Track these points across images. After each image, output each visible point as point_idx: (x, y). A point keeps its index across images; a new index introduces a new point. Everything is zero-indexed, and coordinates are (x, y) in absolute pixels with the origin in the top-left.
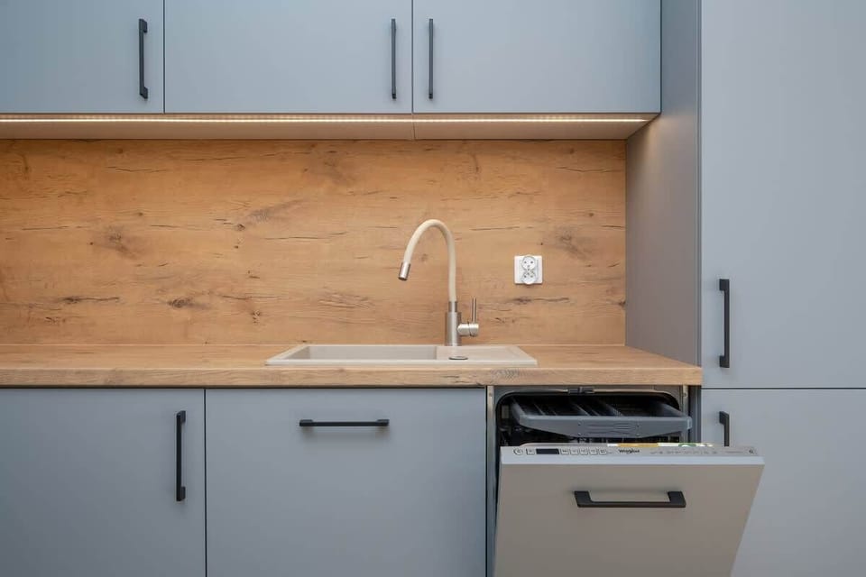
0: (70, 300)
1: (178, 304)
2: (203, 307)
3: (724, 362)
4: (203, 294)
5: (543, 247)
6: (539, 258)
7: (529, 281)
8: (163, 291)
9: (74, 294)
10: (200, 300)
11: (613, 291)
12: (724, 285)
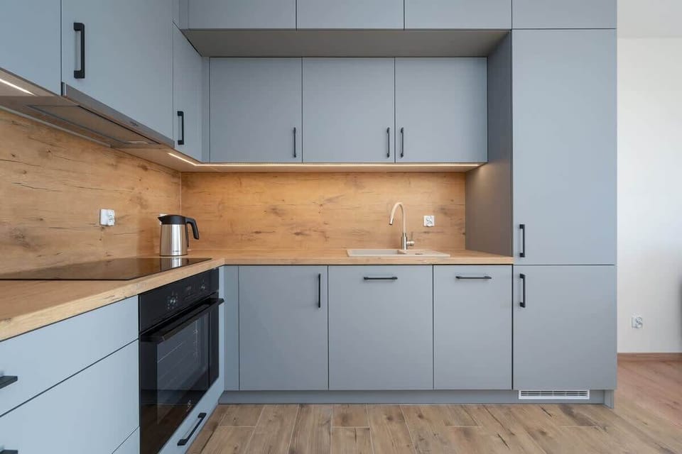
0: (257, 232)
1: (297, 234)
2: (307, 235)
3: (522, 255)
4: (306, 230)
5: (434, 212)
6: (433, 217)
7: (429, 225)
8: (292, 229)
9: (258, 230)
10: (307, 232)
11: (460, 229)
12: (522, 227)
